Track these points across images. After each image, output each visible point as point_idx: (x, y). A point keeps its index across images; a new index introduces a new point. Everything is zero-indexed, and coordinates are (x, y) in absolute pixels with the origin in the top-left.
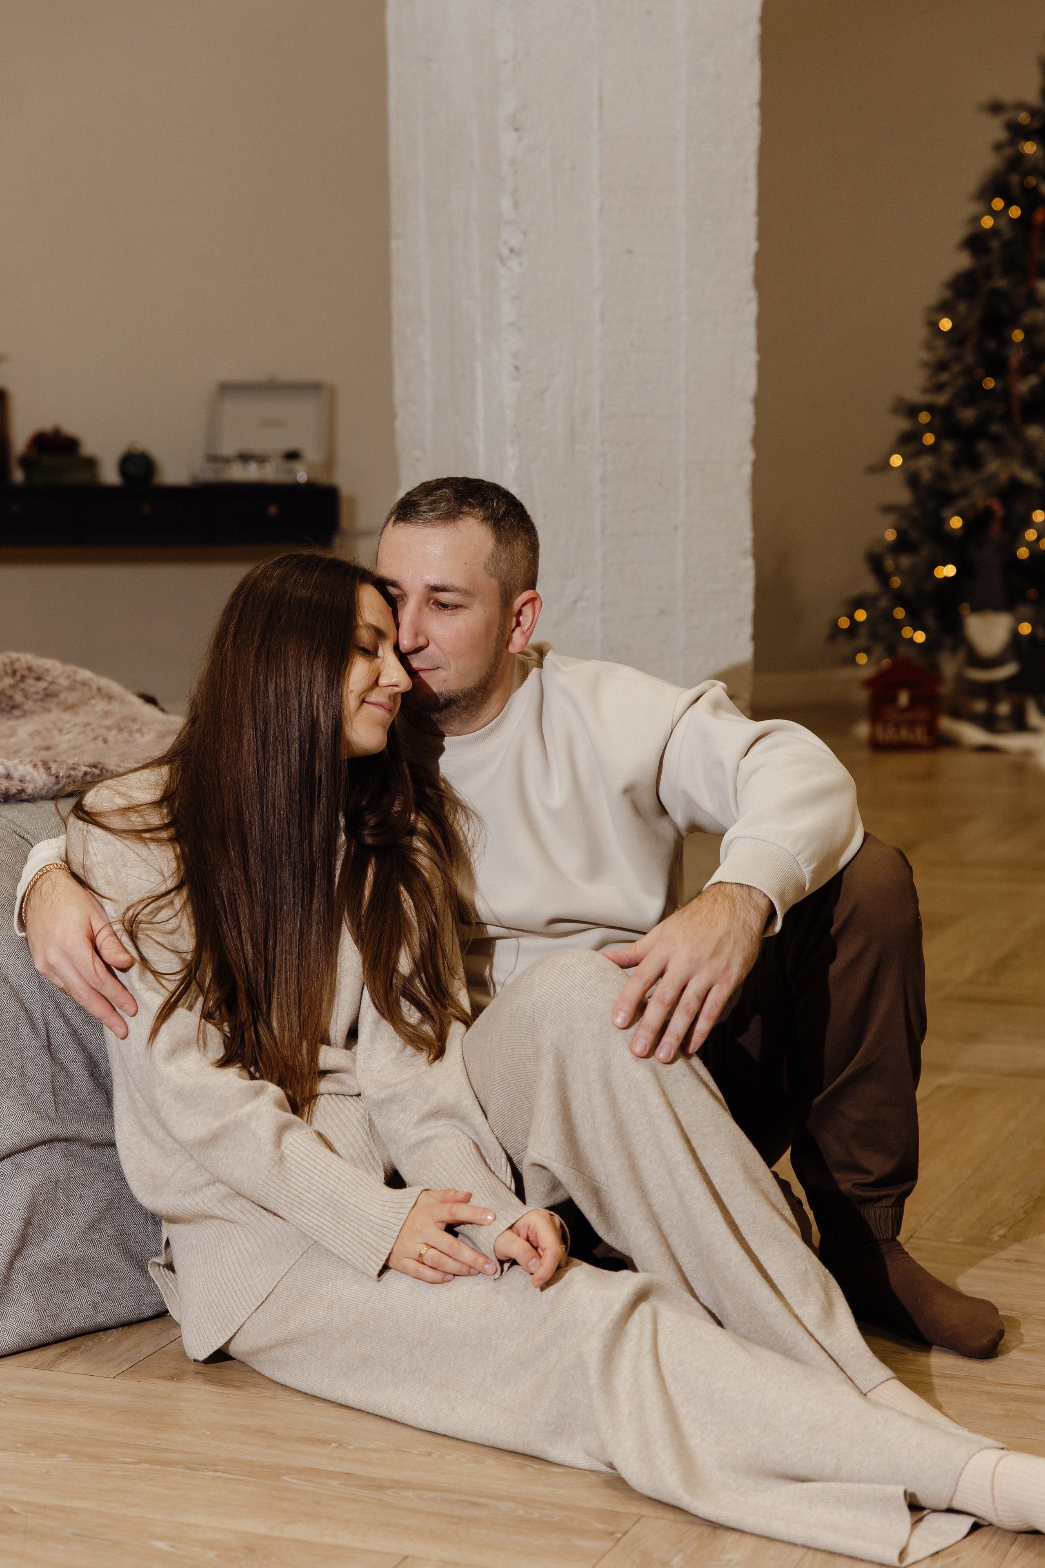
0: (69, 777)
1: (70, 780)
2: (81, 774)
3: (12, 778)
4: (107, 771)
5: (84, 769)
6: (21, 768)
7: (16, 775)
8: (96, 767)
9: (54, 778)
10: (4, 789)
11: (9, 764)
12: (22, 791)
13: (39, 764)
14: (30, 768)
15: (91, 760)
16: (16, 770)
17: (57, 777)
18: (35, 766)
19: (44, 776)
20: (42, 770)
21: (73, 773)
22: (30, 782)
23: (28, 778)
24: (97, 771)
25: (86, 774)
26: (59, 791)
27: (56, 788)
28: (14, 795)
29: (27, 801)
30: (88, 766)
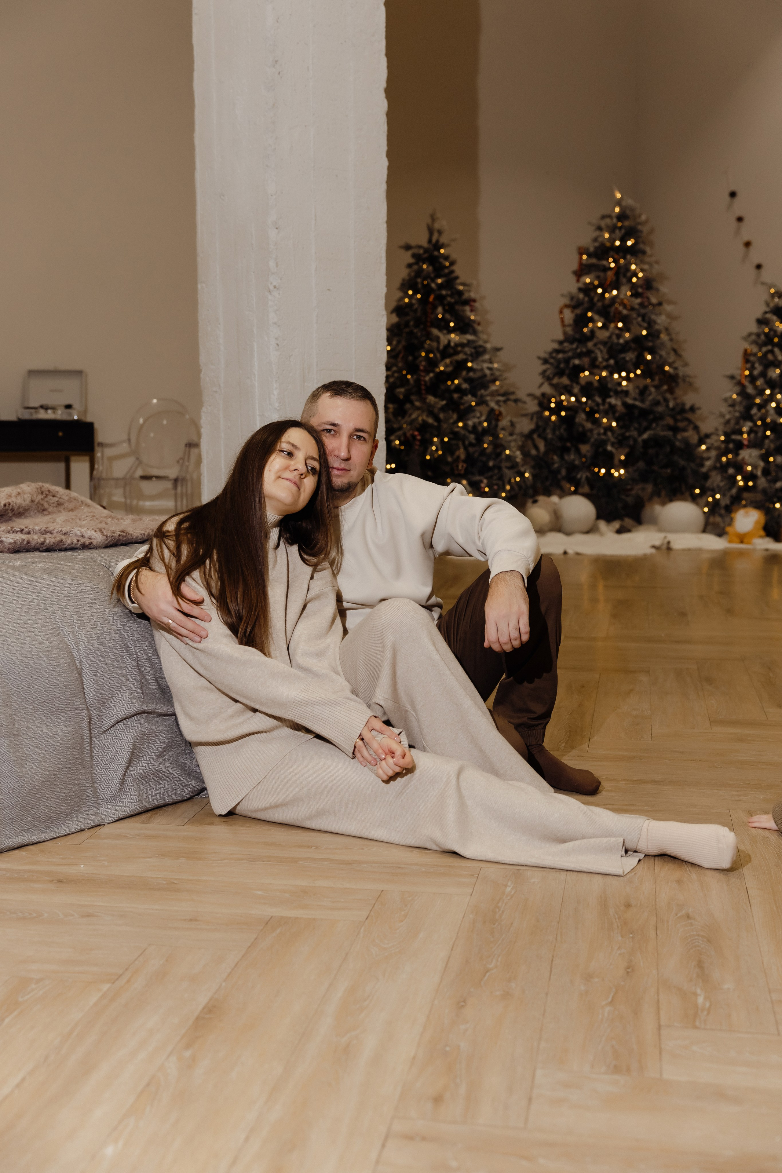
0: (112, 536)
1: (113, 538)
2: (117, 535)
3: (84, 537)
4: (129, 534)
5: (119, 533)
6: (88, 532)
7: (86, 536)
8: (124, 532)
9: (105, 537)
10: (83, 542)
11: (82, 530)
12: (91, 543)
13: (97, 530)
14: (94, 533)
15: (121, 529)
16: (87, 533)
17: (107, 537)
18: (96, 531)
19: (101, 536)
20: (99, 533)
21: (113, 534)
22: (94, 539)
23: (93, 537)
24: (124, 534)
25: (119, 535)
26: (107, 544)
27: (106, 542)
28: (87, 546)
29: (93, 548)
30: (120, 532)
